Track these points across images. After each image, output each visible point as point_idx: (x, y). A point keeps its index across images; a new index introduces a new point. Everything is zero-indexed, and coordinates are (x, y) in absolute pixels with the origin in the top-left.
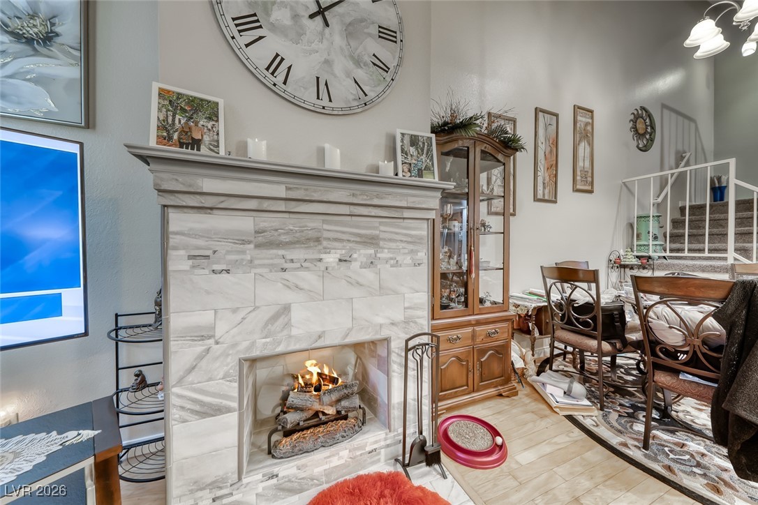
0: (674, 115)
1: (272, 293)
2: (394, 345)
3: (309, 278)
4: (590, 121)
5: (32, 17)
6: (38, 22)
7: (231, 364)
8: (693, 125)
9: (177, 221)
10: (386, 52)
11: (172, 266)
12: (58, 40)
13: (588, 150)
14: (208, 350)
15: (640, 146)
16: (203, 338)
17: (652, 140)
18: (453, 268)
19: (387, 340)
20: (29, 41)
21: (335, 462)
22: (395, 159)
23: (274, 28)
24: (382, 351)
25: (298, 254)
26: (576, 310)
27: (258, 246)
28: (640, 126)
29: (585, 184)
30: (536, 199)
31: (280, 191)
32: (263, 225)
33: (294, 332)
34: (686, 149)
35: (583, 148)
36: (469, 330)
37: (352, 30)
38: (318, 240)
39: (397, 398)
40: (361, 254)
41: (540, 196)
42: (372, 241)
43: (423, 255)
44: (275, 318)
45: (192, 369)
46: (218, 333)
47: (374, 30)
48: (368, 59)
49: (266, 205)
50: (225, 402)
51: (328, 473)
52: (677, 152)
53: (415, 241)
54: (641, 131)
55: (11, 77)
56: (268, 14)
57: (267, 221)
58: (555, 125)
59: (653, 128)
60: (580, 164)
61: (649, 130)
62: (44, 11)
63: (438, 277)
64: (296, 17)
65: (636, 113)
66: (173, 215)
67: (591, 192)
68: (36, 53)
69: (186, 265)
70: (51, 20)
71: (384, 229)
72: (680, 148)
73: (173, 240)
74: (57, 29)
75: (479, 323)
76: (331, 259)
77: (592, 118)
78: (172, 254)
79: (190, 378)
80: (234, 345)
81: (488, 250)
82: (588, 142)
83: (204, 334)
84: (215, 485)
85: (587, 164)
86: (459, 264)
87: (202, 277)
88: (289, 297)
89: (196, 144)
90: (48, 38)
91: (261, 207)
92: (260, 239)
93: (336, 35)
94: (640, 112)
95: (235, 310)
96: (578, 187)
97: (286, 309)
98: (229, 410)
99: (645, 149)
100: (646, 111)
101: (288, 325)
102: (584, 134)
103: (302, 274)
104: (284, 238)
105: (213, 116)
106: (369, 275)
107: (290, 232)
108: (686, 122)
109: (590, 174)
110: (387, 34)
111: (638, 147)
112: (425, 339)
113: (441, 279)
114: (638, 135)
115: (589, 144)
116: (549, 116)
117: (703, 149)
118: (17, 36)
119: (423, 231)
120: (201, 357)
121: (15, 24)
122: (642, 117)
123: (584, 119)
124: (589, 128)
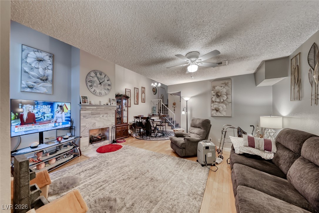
0: (161, 88)
1: (93, 121)
2: (110, 128)
3: (98, 119)
5: (44, 76)
6: (45, 77)
7: (88, 131)
9: (82, 112)
10: (109, 88)
11: (81, 118)
12: (48, 80)
13: (144, 95)
14: (85, 129)
16: (85, 127)
17: (156, 93)
18: (119, 117)
19: (109, 127)
20: (43, 80)
21: (101, 144)
22: (110, 102)
23: (94, 86)
24: (108, 129)
25: (97, 116)
26: (138, 123)
27: (91, 115)
28: (154, 90)
29: (144, 101)
30: (135, 104)
31: (96, 108)
32: (92, 112)
33: (96, 126)
35: (143, 95)
36: (121, 127)
37: (104, 85)
38: (99, 114)
39: (110, 135)
40: (105, 115)
41: (135, 103)
42: (107, 113)
43: (114, 115)
44: (93, 124)
45: (83, 131)
46: (87, 126)
47: (107, 85)
48: (107, 89)
49: (93, 109)
50: (87, 135)
51: (100, 145)
52: (161, 95)
53: (113, 113)
54: (154, 91)
55: (40, 86)
56: (94, 85)
57: (93, 111)
59: (156, 90)
60: (143, 97)
62: (46, 75)
63: (116, 118)
64: (97, 85)
65: (153, 88)
66: (81, 111)
68: (44, 82)
69: (83, 117)
70: (47, 76)
71: (109, 112)
72: (162, 94)
73: (81, 114)
74: (48, 78)
75: (123, 126)
76: (101, 116)
78: (81, 116)
79: (83, 132)
80: (89, 128)
81: (125, 114)
83: (85, 126)
84: (86, 146)
85: (144, 97)
86: (120, 116)
87: (85, 119)
88: (95, 121)
89: (85, 102)
90: (47, 80)
91: (93, 110)
92: (92, 114)
93: (102, 86)
95: (88, 123)
97: (95, 123)
98: (88, 137)
99: (155, 94)
100: (155, 88)
101: (95, 125)
102: (143, 92)
103: (97, 118)
104: (95, 114)
105: (87, 99)
106: (106, 118)
107: (95, 113)
108: (163, 89)
110: (109, 85)
112: (114, 127)
113: (117, 119)
114: (154, 92)
118: (41, 80)
119: (114, 112)
120: (84, 130)
121: (41, 78)
123: (143, 89)
124: (144, 91)
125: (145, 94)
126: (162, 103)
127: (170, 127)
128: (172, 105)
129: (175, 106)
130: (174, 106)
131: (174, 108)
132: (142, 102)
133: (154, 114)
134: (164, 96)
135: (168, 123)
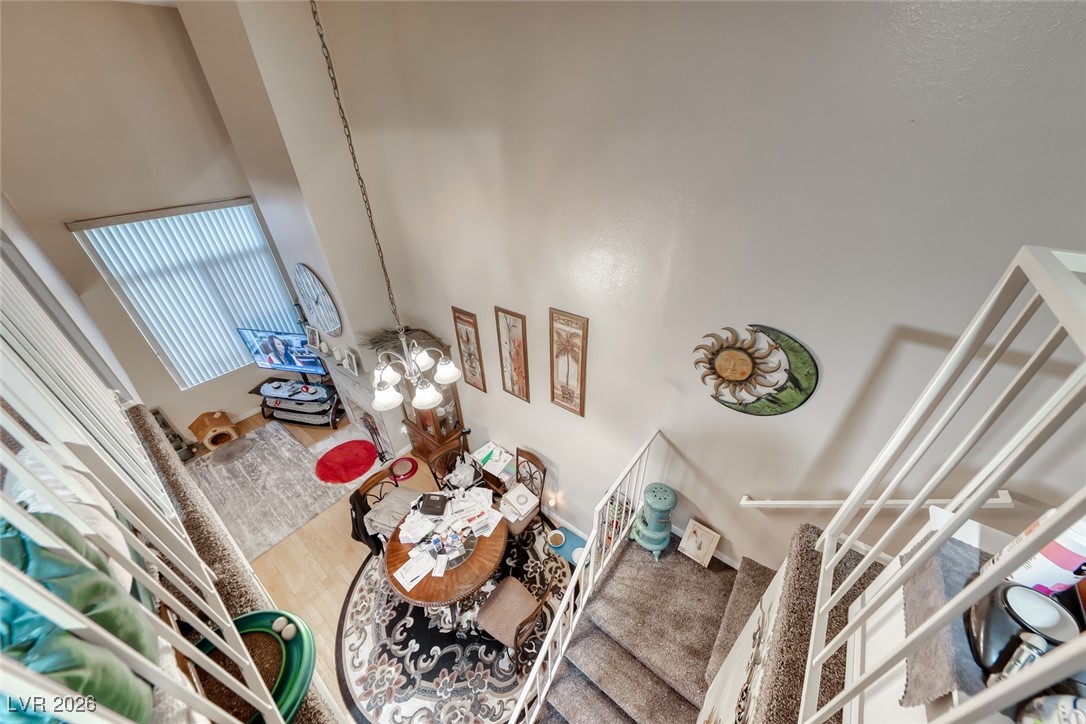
4: (582, 333)
13: (575, 368)
15: (727, 399)
29: (569, 402)
30: (504, 389)
35: (567, 365)
41: (508, 388)
58: (521, 329)
60: (560, 379)
61: (778, 377)
65: (726, 335)
67: (582, 414)
77: (585, 329)
82: (573, 357)
94: (743, 336)
96: (558, 401)
102: (567, 348)
109: (576, 394)
111: (715, 398)
115: (578, 361)
116: (511, 316)
122: (745, 349)
123: (567, 329)
124: (580, 341)
132: (554, 402)
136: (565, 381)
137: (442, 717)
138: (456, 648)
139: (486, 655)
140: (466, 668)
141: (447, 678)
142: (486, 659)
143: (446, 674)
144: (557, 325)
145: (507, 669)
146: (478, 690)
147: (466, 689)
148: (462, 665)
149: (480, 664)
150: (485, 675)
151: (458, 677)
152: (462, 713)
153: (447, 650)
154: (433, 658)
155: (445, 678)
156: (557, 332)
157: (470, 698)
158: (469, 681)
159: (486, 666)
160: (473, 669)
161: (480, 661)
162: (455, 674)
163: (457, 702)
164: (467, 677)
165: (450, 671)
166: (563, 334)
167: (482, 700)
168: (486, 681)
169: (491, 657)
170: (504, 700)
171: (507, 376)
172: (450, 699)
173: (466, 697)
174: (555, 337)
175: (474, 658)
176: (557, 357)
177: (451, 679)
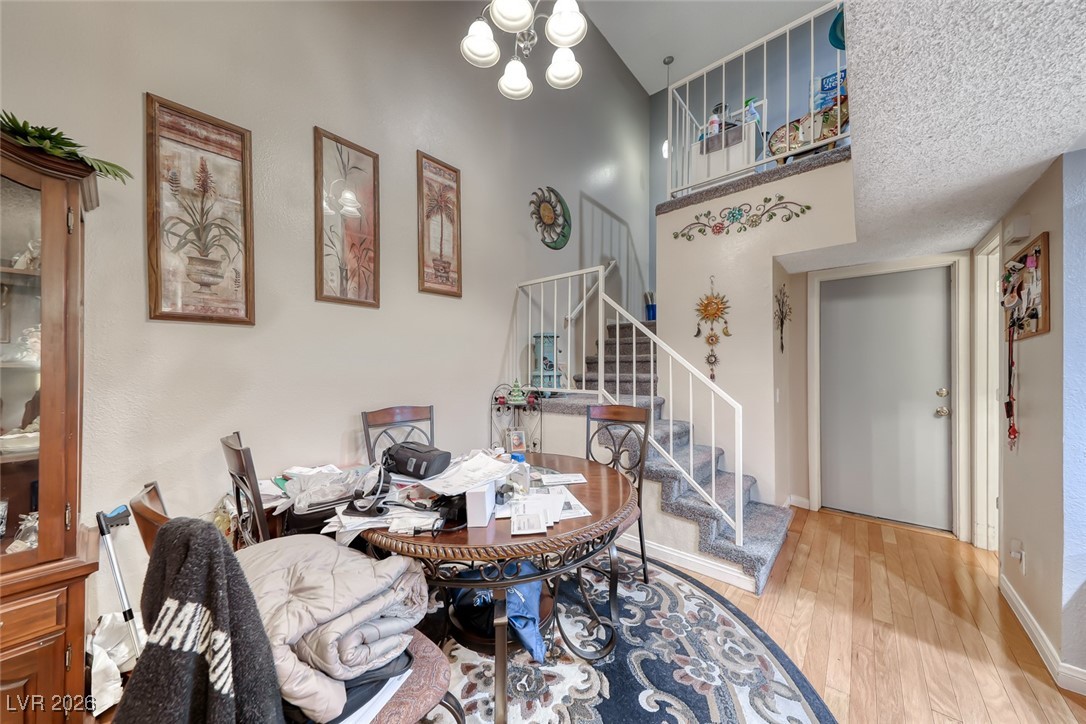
0: (598, 211)
4: (454, 185)
8: (624, 228)
13: (449, 229)
15: (548, 240)
17: (565, 237)
28: (545, 212)
29: (443, 282)
30: (320, 296)
34: (615, 255)
35: (439, 225)
41: (331, 292)
52: (603, 257)
54: (548, 221)
58: (370, 170)
59: (567, 221)
60: (432, 249)
61: (561, 220)
65: (540, 193)
67: (458, 295)
72: (607, 253)
77: (457, 181)
82: (448, 216)
85: (448, 250)
94: (546, 194)
96: (427, 285)
99: (554, 246)
100: (557, 195)
102: (439, 204)
108: (615, 222)
109: (453, 266)
111: (543, 241)
114: (549, 226)
115: (452, 221)
116: (352, 151)
117: (636, 259)
122: (549, 202)
123: (440, 179)
124: (451, 196)
125: (456, 220)
126: (602, 296)
127: (689, 530)
128: (694, 318)
129: (718, 327)
130: (706, 327)
131: (712, 340)
132: (423, 290)
133: (537, 395)
134: (623, 273)
135: (666, 479)
136: (438, 251)
137: (746, 671)
138: (633, 659)
139: (632, 616)
140: (660, 642)
141: (688, 669)
142: (638, 616)
143: (681, 672)
144: (427, 174)
145: (644, 594)
146: (684, 622)
147: (692, 639)
148: (659, 647)
149: (648, 623)
150: (662, 616)
151: (677, 652)
152: (725, 642)
153: (640, 676)
154: (662, 705)
155: (687, 673)
156: (427, 183)
157: (700, 633)
158: (677, 636)
159: (649, 616)
160: (659, 632)
161: (643, 623)
162: (675, 657)
163: (714, 650)
164: (673, 639)
165: (673, 666)
166: (435, 185)
167: (694, 617)
168: (669, 614)
169: (634, 610)
170: (683, 595)
171: (331, 265)
172: (716, 661)
173: (701, 638)
174: (426, 190)
175: (642, 631)
176: (428, 217)
177: (686, 662)
